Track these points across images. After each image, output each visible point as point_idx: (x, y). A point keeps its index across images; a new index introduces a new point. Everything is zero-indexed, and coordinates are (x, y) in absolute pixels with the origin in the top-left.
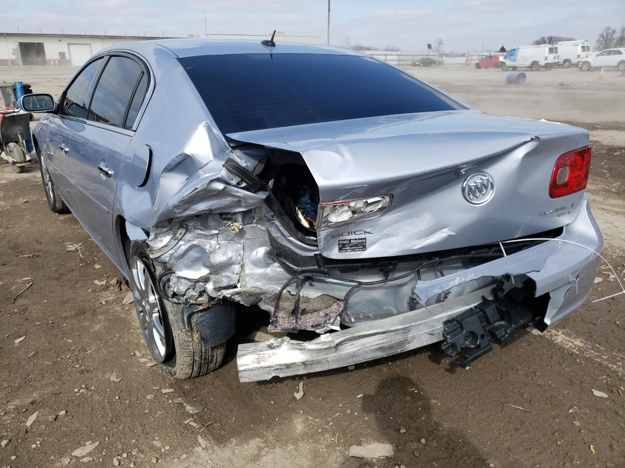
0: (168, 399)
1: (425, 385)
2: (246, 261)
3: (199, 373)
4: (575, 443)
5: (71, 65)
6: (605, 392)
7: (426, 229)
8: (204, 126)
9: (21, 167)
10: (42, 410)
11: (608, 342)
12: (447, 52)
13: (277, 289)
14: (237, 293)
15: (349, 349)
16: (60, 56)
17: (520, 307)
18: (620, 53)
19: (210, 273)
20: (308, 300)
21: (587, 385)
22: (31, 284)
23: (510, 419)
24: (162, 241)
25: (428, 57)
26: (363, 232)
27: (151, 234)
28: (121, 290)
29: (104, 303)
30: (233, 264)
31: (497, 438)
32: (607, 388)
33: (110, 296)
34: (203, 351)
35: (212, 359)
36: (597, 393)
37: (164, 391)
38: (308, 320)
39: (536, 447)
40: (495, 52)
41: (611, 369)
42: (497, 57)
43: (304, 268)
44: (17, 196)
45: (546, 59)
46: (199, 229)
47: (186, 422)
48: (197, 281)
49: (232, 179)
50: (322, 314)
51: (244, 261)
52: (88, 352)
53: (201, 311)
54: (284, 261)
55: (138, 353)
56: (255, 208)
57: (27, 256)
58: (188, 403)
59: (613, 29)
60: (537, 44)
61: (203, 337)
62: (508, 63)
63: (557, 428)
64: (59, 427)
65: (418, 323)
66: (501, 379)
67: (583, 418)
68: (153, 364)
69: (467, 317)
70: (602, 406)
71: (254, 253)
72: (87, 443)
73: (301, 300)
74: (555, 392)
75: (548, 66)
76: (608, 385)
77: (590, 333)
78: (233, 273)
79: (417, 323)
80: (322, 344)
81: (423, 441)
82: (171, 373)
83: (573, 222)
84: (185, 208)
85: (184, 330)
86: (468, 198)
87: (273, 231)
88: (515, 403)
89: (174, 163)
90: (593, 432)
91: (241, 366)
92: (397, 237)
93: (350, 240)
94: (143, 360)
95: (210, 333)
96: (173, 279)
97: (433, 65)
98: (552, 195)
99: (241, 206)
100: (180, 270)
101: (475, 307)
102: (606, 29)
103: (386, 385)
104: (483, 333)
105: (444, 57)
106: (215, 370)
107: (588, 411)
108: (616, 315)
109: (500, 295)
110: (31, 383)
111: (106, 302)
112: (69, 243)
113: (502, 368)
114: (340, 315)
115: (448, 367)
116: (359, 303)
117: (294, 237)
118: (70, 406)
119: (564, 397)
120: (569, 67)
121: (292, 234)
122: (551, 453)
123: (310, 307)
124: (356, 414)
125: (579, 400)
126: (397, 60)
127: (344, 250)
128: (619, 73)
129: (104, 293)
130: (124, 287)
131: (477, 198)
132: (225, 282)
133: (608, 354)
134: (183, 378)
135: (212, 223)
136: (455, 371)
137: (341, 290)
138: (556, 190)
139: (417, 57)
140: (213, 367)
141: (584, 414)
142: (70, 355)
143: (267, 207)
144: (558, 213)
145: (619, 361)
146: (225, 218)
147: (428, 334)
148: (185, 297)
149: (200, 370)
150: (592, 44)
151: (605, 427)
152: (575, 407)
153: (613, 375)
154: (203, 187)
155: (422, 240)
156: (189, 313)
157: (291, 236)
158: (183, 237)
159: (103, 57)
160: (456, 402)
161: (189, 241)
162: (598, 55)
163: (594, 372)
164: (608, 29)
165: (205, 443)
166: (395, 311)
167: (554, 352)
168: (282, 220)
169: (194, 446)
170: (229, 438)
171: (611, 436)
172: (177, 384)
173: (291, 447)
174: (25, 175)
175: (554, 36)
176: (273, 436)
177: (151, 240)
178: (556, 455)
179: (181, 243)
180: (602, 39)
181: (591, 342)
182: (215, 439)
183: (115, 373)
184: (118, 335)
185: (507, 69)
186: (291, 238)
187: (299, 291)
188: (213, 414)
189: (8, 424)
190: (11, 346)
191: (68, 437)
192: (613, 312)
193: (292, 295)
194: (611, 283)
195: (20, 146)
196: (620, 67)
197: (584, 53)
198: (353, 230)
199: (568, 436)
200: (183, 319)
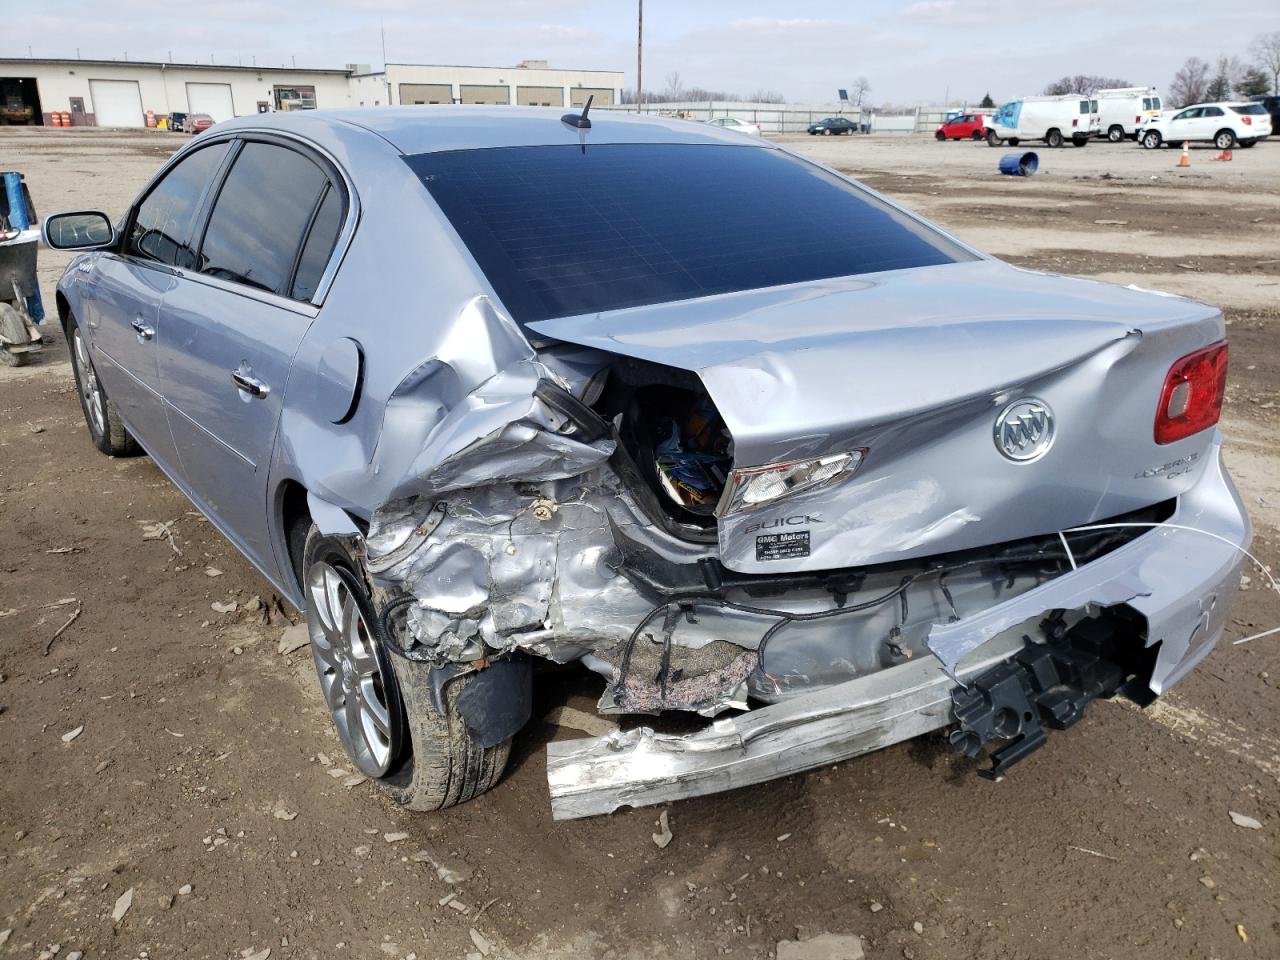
0: (399, 855)
1: (909, 811)
2: (563, 576)
3: (458, 798)
4: (1208, 922)
5: (95, 125)
6: (1254, 817)
7: (925, 511)
8: (477, 305)
9: (20, 355)
10: (140, 885)
11: (1249, 714)
12: (878, 106)
13: (626, 631)
14: (544, 640)
15: (769, 748)
16: (72, 106)
17: (1098, 658)
18: (1219, 112)
19: (490, 600)
20: (686, 652)
21: (1218, 804)
22: (77, 611)
23: (1081, 876)
24: (393, 538)
25: (839, 116)
26: (804, 519)
27: (371, 524)
28: (269, 623)
29: (238, 651)
30: (536, 580)
31: (1060, 916)
32: (1259, 809)
33: (247, 635)
34: (470, 754)
35: (484, 770)
36: (1241, 820)
37: (390, 837)
38: (686, 692)
39: (1137, 933)
40: (973, 106)
41: (1261, 771)
42: (978, 118)
43: (682, 589)
44: (19, 419)
45: (1075, 123)
46: (469, 512)
47: (442, 902)
48: (465, 616)
49: (552, 420)
50: (714, 678)
51: (557, 576)
52: (220, 758)
53: (467, 676)
54: (640, 574)
55: (324, 759)
56: (585, 474)
57: (60, 551)
58: (442, 861)
59: (1203, 63)
60: (1058, 94)
61: (472, 729)
62: (1002, 131)
63: (1171, 893)
64: (182, 918)
65: (904, 692)
66: (1055, 795)
67: (1218, 870)
68: (358, 781)
69: (998, 680)
70: (1252, 846)
71: (579, 557)
72: (245, 953)
73: (674, 652)
74: (1162, 820)
75: (1079, 140)
76: (1258, 801)
77: (1215, 697)
78: (537, 599)
79: (900, 694)
80: (717, 741)
81: (918, 926)
82: (398, 800)
83: (1194, 487)
84: (451, 476)
85: (433, 716)
86: (1006, 451)
87: (617, 513)
88: (1087, 844)
89: (416, 379)
90: (1239, 899)
91: (555, 787)
92: (867, 528)
93: (779, 536)
94: (336, 773)
95: (484, 722)
96: (414, 612)
97: (850, 132)
98: (1159, 438)
99: (562, 470)
100: (429, 594)
101: (1012, 658)
102: (1189, 62)
103: (832, 813)
104: (1029, 710)
105: (873, 116)
106: (489, 789)
107: (1226, 857)
108: (1259, 658)
109: (1059, 633)
110: (109, 828)
111: (243, 648)
112: (146, 522)
113: (1054, 773)
114: (747, 679)
115: (949, 773)
116: (783, 654)
117: (658, 527)
118: (198, 873)
119: (1179, 828)
120: (1119, 140)
121: (654, 519)
122: (1166, 943)
123: (692, 666)
124: (780, 874)
125: (1209, 835)
126: (779, 122)
127: (768, 555)
128: (1218, 153)
129: (236, 630)
130: (275, 616)
131: (1022, 448)
132: (518, 620)
133: (1252, 741)
134: (425, 808)
135: (496, 501)
136: (964, 781)
137: (751, 630)
138: (1167, 428)
139: (818, 115)
140: (486, 784)
141: (1219, 862)
142: (183, 765)
143: (609, 469)
144: (1170, 471)
145: (1275, 753)
146: (524, 492)
147: (921, 713)
148: (438, 650)
149: (461, 793)
150: (1162, 94)
151: (1262, 888)
152: (1202, 850)
153: (1266, 782)
154: (494, 436)
155: (915, 533)
156: (445, 681)
157: (653, 523)
158: (437, 527)
159: (226, 141)
160: (972, 845)
161: (449, 536)
162: (1176, 118)
163: (1230, 778)
164: (1193, 61)
165: (487, 945)
166: (852, 668)
167: (1151, 739)
168: (637, 494)
169: (465, 951)
170: (532, 933)
171: (1275, 906)
172: (414, 822)
173: (659, 948)
174: (29, 372)
175: (1087, 76)
176: (622, 926)
177: (373, 537)
178: (1175, 948)
179: (432, 540)
180: (1180, 82)
181: (1218, 716)
182: (504, 935)
183: (281, 802)
184: (276, 720)
185: (998, 142)
186: (653, 529)
187: (671, 633)
188: (495, 883)
189: (75, 916)
190: (56, 748)
191: (202, 941)
192: (1253, 653)
193: (656, 643)
194: (1244, 594)
195: (17, 309)
196: (1219, 140)
197: (1148, 112)
198: (786, 517)
199: (1195, 909)
200: (433, 695)
